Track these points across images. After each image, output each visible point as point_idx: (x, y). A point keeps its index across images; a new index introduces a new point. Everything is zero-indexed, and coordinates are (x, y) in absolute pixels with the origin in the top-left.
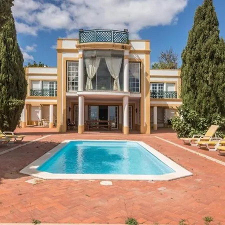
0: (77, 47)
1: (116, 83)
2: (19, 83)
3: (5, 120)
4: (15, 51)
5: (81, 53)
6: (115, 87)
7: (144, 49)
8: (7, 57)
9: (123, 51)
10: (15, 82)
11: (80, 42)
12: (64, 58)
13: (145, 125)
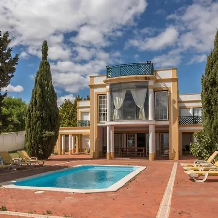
0: (105, 82)
1: (141, 112)
2: (52, 118)
3: (39, 148)
4: (49, 92)
5: (108, 87)
6: (140, 115)
7: (171, 77)
8: (42, 97)
9: (148, 82)
10: (48, 117)
11: (107, 78)
12: (95, 93)
13: (173, 152)
